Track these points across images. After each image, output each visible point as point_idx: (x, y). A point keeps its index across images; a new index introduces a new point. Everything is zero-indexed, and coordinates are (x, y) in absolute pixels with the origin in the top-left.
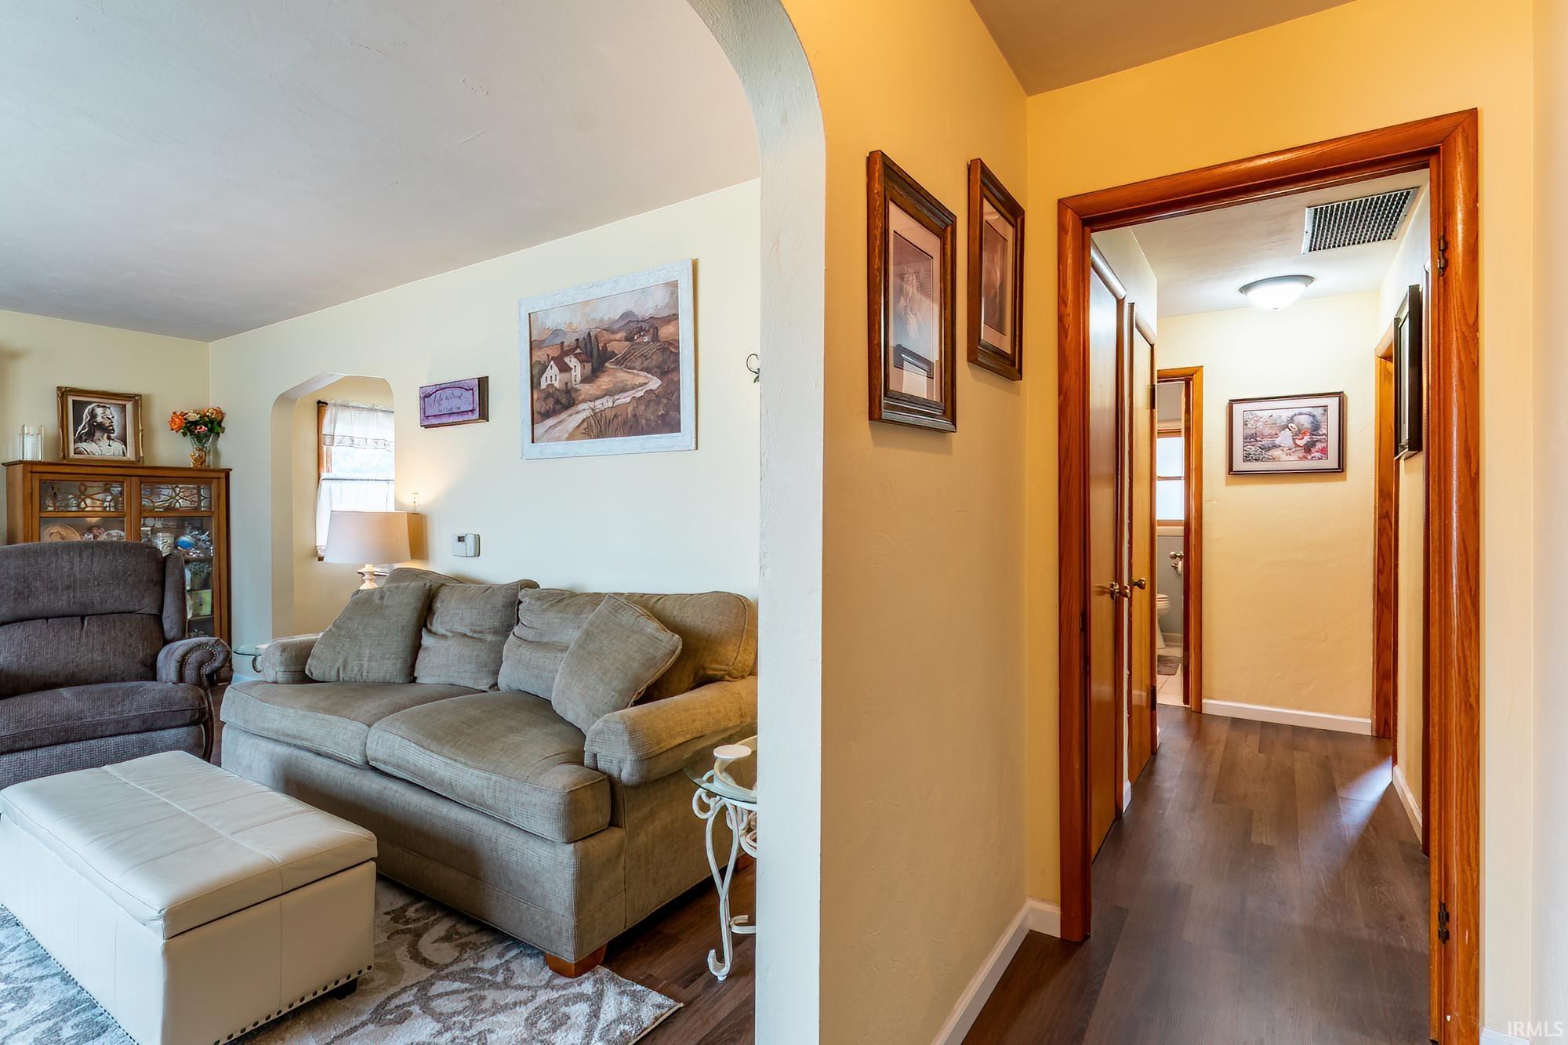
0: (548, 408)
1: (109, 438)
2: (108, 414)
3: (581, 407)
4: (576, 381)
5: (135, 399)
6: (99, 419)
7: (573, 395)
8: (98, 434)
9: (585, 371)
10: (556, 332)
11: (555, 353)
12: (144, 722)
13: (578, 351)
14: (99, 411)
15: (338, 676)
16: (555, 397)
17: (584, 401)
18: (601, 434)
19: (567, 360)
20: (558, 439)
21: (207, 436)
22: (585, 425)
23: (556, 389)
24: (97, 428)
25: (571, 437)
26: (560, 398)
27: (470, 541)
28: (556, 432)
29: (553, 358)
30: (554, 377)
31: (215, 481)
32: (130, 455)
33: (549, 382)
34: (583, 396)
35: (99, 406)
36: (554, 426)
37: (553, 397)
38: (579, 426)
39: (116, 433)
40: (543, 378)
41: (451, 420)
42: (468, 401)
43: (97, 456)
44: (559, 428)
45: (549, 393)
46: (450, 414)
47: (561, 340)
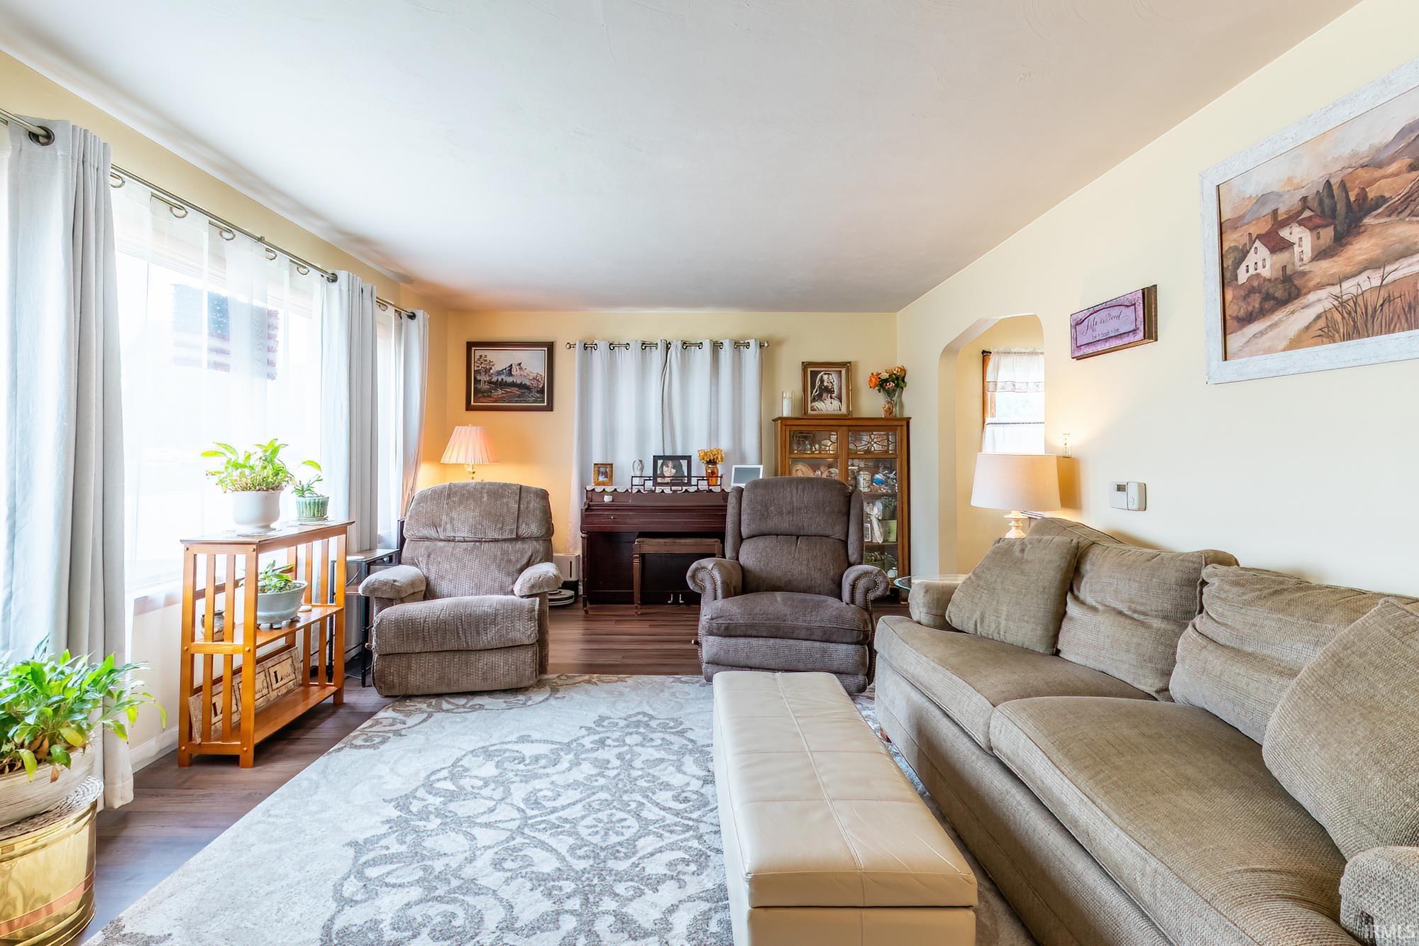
0: (1250, 308)
1: (831, 398)
2: (831, 379)
3: (1312, 297)
4: (1302, 260)
5: (846, 365)
6: (825, 384)
7: (1296, 282)
8: (825, 395)
9: (1322, 241)
10: (1262, 199)
11: (1264, 228)
12: (825, 633)
13: (1307, 214)
14: (825, 377)
15: (976, 629)
16: (1263, 290)
17: (1320, 287)
18: (1352, 333)
19: (1284, 233)
20: (1269, 351)
21: (894, 391)
22: (1322, 323)
23: (1265, 280)
24: (826, 391)
25: (1295, 344)
26: (1271, 291)
27: (1133, 491)
28: (1265, 341)
29: (1259, 237)
30: (1260, 264)
31: (899, 428)
32: (844, 410)
33: (1252, 271)
34: (1316, 280)
35: (825, 374)
36: (1262, 333)
37: (1260, 292)
38: (1308, 328)
39: (835, 393)
40: (1243, 267)
41: (1107, 346)
42: (1130, 319)
43: (824, 412)
44: (1270, 334)
45: (1253, 287)
46: (1106, 340)
47: (1274, 207)
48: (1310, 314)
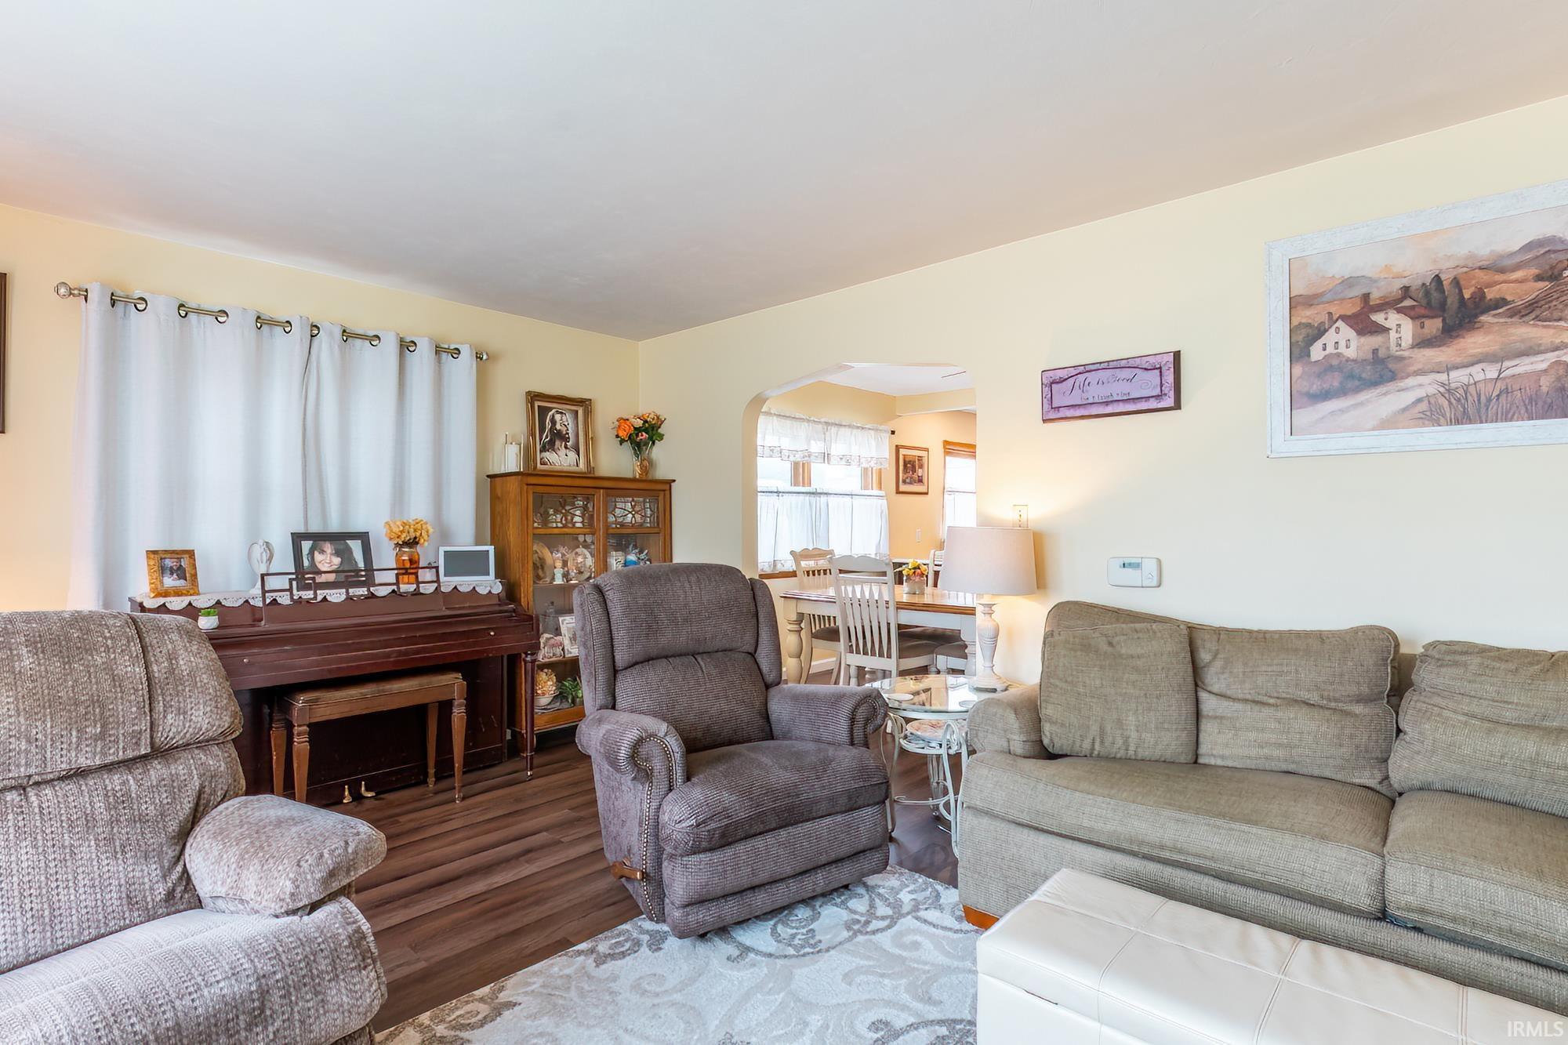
1: (566, 447)
2: (564, 421)
3: (1411, 381)
4: (1399, 345)
5: (585, 403)
6: (558, 427)
8: (558, 443)
9: (1426, 330)
10: (1349, 282)
11: (1351, 309)
13: (1408, 303)
14: (558, 417)
18: (1463, 418)
19: (1378, 318)
22: (1424, 406)
23: (1348, 360)
24: (558, 436)
25: (1387, 424)
27: (1150, 567)
29: (1343, 318)
30: (1342, 344)
31: (662, 494)
32: (582, 466)
33: (1330, 349)
34: (1414, 368)
35: (557, 412)
36: (1342, 411)
37: (1340, 371)
38: (1405, 410)
39: (570, 442)
40: (1318, 344)
41: (1109, 409)
42: (1149, 383)
43: (557, 468)
45: (1331, 366)
46: (1107, 403)
47: (1365, 291)
48: (1409, 398)
